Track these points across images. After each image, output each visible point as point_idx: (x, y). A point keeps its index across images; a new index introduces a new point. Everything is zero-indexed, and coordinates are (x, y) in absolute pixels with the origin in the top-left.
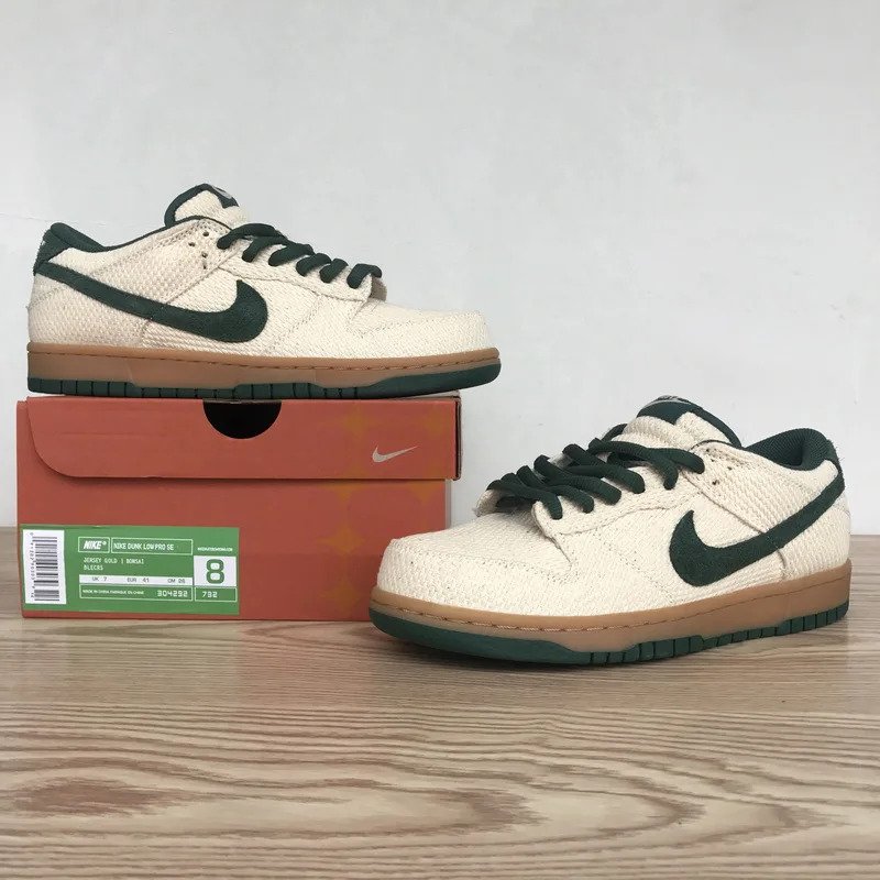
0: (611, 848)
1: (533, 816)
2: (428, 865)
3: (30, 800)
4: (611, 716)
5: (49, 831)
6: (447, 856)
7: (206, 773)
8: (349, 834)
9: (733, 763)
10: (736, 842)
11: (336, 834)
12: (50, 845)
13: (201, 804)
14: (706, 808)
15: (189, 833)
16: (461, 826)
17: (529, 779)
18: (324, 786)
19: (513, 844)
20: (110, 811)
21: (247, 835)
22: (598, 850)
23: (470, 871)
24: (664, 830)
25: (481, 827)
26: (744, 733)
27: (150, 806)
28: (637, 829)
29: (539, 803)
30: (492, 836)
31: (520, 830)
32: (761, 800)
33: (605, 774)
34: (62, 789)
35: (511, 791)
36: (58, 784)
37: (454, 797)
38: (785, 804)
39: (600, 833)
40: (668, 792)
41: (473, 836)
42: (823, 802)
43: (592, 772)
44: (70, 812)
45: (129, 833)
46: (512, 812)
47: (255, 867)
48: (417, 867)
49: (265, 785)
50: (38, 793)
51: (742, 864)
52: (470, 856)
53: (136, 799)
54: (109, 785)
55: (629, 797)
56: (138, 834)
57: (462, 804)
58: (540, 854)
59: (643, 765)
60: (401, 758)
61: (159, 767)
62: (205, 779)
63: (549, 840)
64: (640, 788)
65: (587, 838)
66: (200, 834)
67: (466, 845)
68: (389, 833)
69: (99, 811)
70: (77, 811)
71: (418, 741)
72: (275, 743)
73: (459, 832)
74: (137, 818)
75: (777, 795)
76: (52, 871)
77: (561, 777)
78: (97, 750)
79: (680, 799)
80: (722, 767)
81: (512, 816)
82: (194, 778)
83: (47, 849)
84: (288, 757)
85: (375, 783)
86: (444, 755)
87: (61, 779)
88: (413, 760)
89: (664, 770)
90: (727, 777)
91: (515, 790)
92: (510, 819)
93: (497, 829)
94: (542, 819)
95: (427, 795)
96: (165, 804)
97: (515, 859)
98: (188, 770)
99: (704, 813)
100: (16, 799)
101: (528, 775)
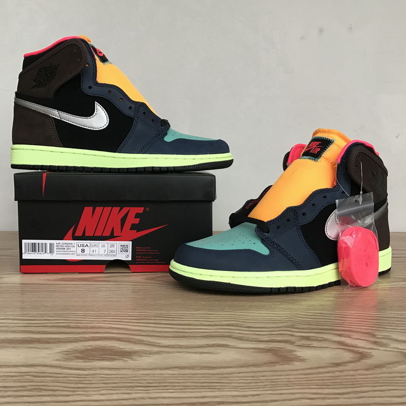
0: (339, 371)
1: (301, 358)
2: (264, 380)
3: (80, 355)
4: (319, 315)
5: (94, 368)
6: (271, 376)
7: (152, 343)
8: (225, 367)
9: (378, 334)
10: (390, 368)
11: (220, 368)
13: (156, 356)
14: (372, 354)
15: (156, 369)
16: (272, 363)
17: (294, 343)
18: (206, 347)
19: (297, 370)
20: (119, 360)
21: (182, 369)
22: (334, 372)
23: (283, 382)
24: (359, 363)
25: (281, 363)
26: (378, 321)
27: (134, 357)
28: (347, 363)
29: (302, 353)
30: (286, 367)
31: (297, 365)
32: (396, 350)
33: (326, 340)
34: (92, 350)
35: (288, 348)
36: (89, 348)
37: (264, 351)
39: (334, 365)
40: (355, 347)
41: (278, 367)
43: (319, 339)
44: (100, 360)
45: (129, 369)
47: (191, 382)
48: (259, 381)
49: (181, 347)
50: (82, 352)
51: (397, 377)
52: (281, 376)
54: (110, 348)
56: (134, 369)
57: (270, 354)
58: (310, 374)
59: (340, 335)
60: (234, 334)
61: (131, 340)
62: (153, 345)
63: (311, 368)
64: (343, 345)
65: (327, 367)
66: (161, 369)
67: (277, 371)
68: (242, 367)
69: (113, 360)
70: (103, 360)
71: (240, 327)
72: (178, 328)
73: (272, 366)
74: (130, 363)
75: (400, 347)
76: (103, 385)
77: (307, 341)
78: (100, 333)
79: (361, 350)
80: (374, 336)
81: (292, 358)
82: (148, 345)
83: (97, 376)
84: (186, 335)
85: (229, 345)
86: (253, 333)
87: (90, 346)
88: (240, 335)
89: (350, 337)
90: (378, 340)
91: (290, 347)
92: (292, 360)
93: (288, 364)
94: (306, 359)
95: (252, 350)
96: (140, 356)
97: (300, 376)
98: (144, 341)
99: (373, 356)
100: (74, 355)
101: (293, 341)
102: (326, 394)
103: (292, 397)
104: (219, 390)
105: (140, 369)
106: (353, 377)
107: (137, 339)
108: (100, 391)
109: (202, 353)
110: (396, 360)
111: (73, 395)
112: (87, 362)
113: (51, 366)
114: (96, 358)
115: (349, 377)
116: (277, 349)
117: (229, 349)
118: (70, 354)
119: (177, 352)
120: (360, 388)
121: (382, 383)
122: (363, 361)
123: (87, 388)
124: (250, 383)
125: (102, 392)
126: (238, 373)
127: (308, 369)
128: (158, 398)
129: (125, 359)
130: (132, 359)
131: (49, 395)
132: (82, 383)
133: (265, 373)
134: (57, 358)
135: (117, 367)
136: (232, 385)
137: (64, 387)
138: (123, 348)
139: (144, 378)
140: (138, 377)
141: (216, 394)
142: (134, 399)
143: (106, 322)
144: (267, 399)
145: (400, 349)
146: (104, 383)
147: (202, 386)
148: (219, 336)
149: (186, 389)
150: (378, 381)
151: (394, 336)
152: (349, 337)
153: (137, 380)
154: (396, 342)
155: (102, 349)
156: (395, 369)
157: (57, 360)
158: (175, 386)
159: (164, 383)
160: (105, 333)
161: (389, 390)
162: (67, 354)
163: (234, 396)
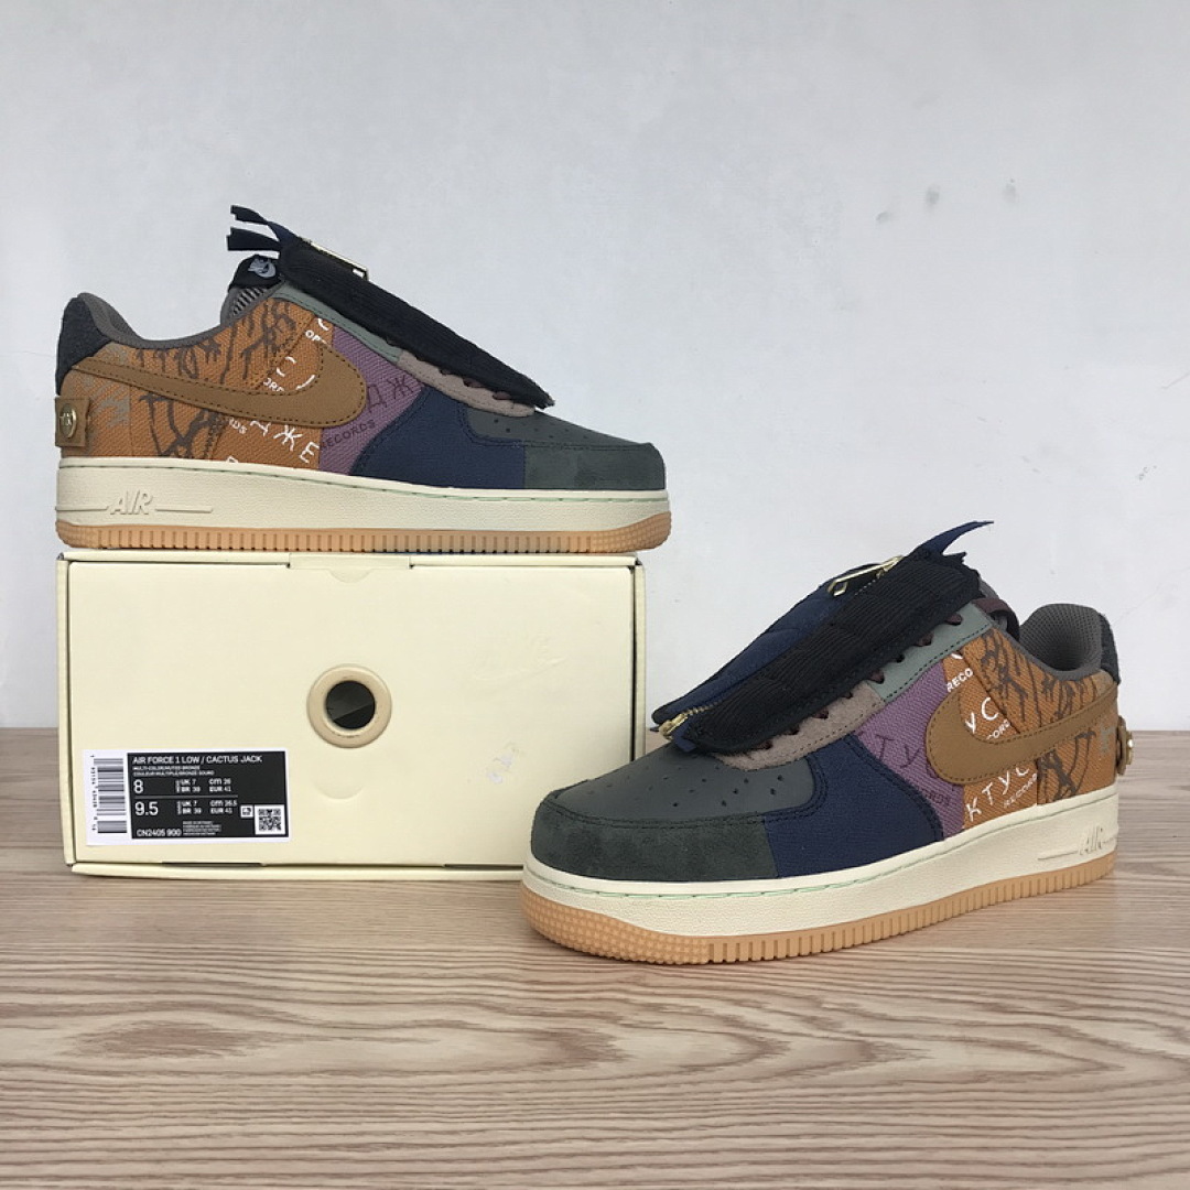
0: (691, 1083)
1: (618, 1054)
2: (512, 1099)
5: (144, 1072)
6: (530, 1092)
8: (435, 1072)
9: (832, 1000)
10: (812, 1076)
11: (425, 1072)
12: (144, 1084)
13: (290, 1046)
14: (789, 1046)
15: (279, 1073)
16: (548, 1064)
17: (621, 1018)
18: (412, 1027)
19: (596, 1079)
20: (203, 1053)
21: (336, 1074)
22: (677, 1085)
23: (552, 1104)
24: (745, 1066)
25: (566, 1065)
27: (239, 1048)
28: (719, 1065)
29: (626, 1041)
30: (577, 1072)
31: (605, 1068)
32: (849, 1037)
33: (699, 1013)
34: (149, 1032)
35: (601, 1030)
36: (145, 1027)
37: (543, 1036)
38: (871, 1040)
39: (683, 1069)
40: (759, 1030)
41: (558, 1073)
42: (910, 1037)
43: (684, 1010)
44: (161, 1054)
45: (220, 1074)
46: (599, 1050)
48: (500, 1102)
49: (353, 1026)
50: (123, 1036)
51: (812, 1095)
52: (553, 1091)
53: (227, 1041)
54: (196, 1028)
55: (716, 1036)
56: (231, 1074)
57: (551, 1043)
58: (621, 1088)
59: (738, 1003)
60: (490, 998)
61: (246, 1010)
62: (291, 1022)
63: (631, 1076)
64: (733, 1026)
65: (668, 1073)
66: (290, 1074)
67: (549, 1081)
68: (475, 1071)
69: (191, 1053)
70: (168, 1053)
71: (511, 981)
72: (363, 984)
73: (544, 1070)
74: (228, 1060)
75: (864, 1031)
76: (151, 1108)
77: (653, 1016)
78: (179, 993)
79: (768, 1036)
80: (816, 1003)
81: (597, 1054)
82: (281, 1021)
83: (142, 1088)
84: (375, 999)
85: (465, 1023)
87: (147, 1022)
88: (503, 1000)
89: (759, 1008)
90: (821, 1014)
91: (605, 1029)
92: (595, 1057)
93: (582, 1066)
94: (628, 1056)
95: (515, 1035)
96: (254, 1046)
97: (595, 1093)
98: (273, 1012)
99: (789, 1049)
100: (105, 1042)
101: (621, 1014)
102: (634, 1130)
103: (557, 1134)
104: (403, 1119)
105: (241, 1074)
106: (716, 1096)
107: (261, 1008)
108: (141, 1118)
109: (398, 1040)
110: (838, 1059)
111: (78, 1128)
112: (129, 1058)
113: (46, 1067)
114: (153, 1050)
115: (706, 1096)
116: (574, 1032)
117: (464, 1031)
118: (95, 1041)
119: (342, 1038)
120: (717, 1119)
121: (773, 1108)
122: (757, 1060)
123: (112, 1112)
124: (478, 1106)
125: (144, 1122)
126: (460, 1085)
127: (622, 1077)
128: (262, 1134)
129: (215, 1052)
130: (234, 1053)
131: (26, 1128)
132: (106, 1104)
133: (519, 1085)
134: (65, 1049)
135: (195, 1070)
136: (436, 1109)
137: (64, 1111)
138: (222, 1027)
139: (246, 1093)
140: (234, 1090)
141: (390, 1127)
142: (209, 1136)
143: (200, 969)
144: (500, 1139)
145: (861, 1035)
146: (153, 1104)
147: (365, 1111)
148: (452, 1003)
149: (329, 1117)
150: (767, 1103)
151: (867, 1005)
152: (758, 1006)
153: (228, 1097)
154: (862, 1019)
155: (174, 1030)
156: (822, 1079)
157: (65, 1053)
158: (306, 1111)
159: (286, 1103)
160: (191, 993)
161: (779, 1123)
162: (90, 1041)
163: (427, 1132)
